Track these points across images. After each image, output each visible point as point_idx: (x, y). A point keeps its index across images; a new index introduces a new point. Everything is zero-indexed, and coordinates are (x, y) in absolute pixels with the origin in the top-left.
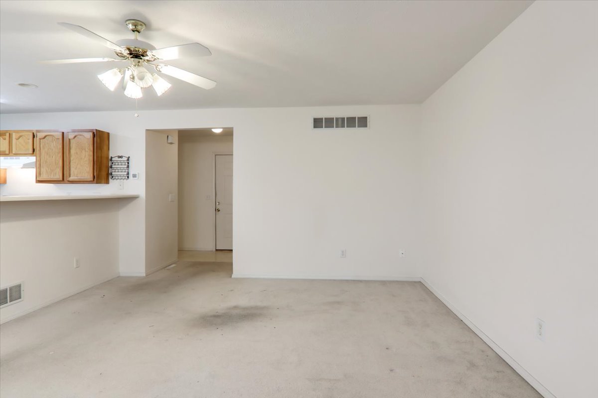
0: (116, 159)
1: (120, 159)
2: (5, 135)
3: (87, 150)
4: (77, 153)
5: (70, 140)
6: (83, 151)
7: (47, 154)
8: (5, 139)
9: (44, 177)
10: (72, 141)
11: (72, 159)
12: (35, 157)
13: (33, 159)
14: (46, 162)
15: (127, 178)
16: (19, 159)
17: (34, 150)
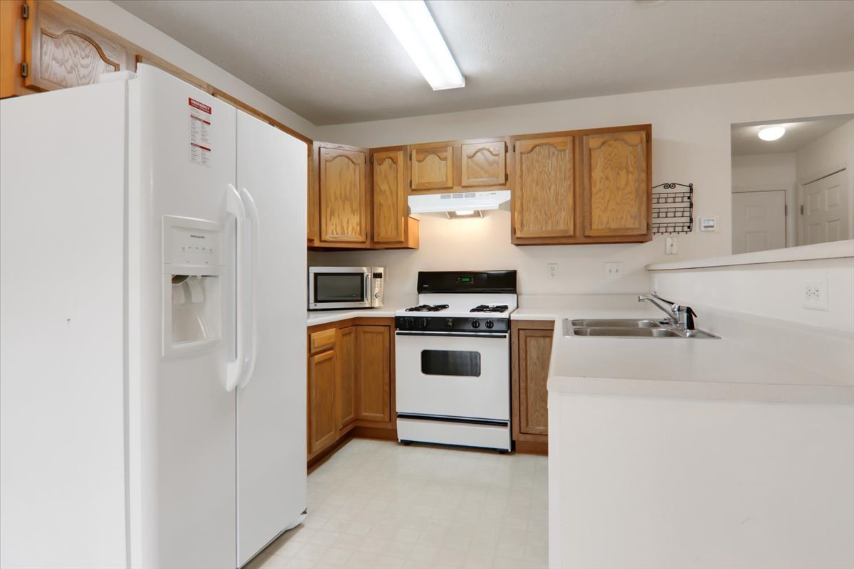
0: (661, 190)
1: (670, 190)
2: (446, 151)
3: (631, 169)
4: (607, 178)
5: (590, 150)
6: (623, 173)
7: (537, 184)
8: (445, 159)
9: (531, 230)
10: (594, 154)
11: (594, 190)
12: (509, 192)
13: (505, 195)
14: (535, 200)
15: (686, 229)
16: (474, 196)
17: (507, 178)
